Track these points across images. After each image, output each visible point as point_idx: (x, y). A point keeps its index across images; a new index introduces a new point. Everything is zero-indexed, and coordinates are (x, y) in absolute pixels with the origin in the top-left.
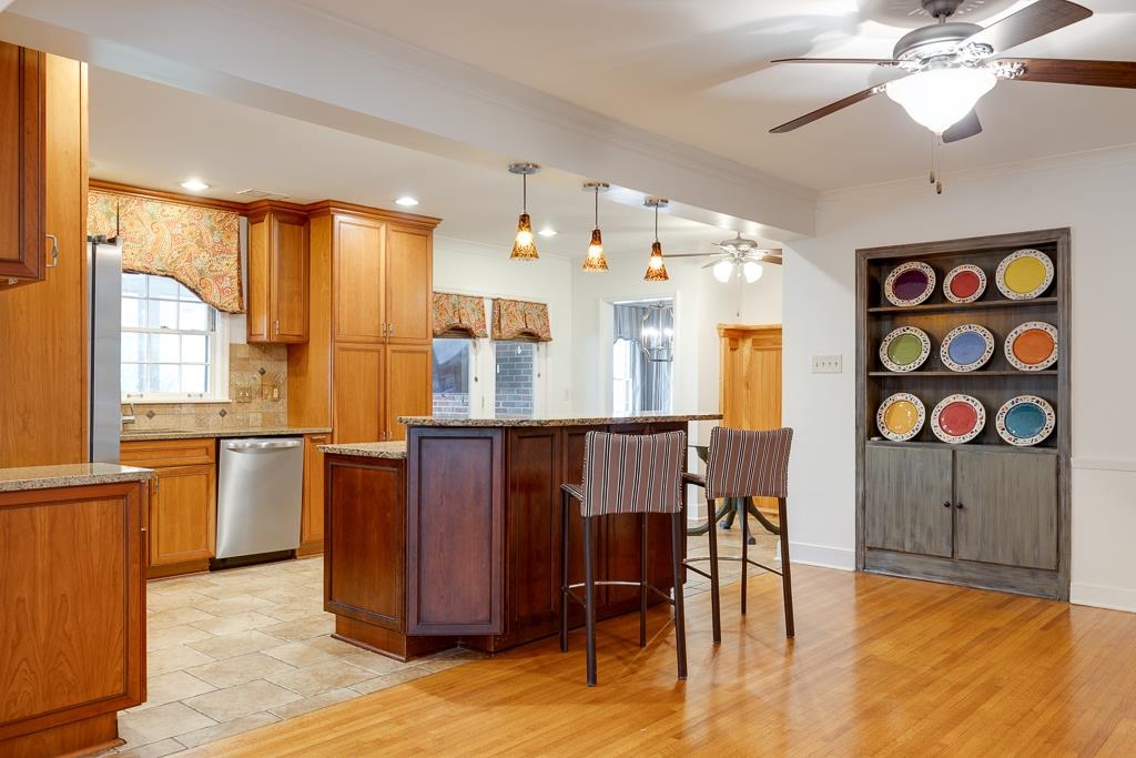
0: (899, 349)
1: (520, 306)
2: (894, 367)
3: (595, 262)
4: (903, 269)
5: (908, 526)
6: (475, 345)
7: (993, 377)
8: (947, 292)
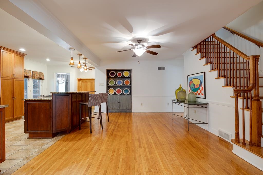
0: (111, 82)
1: (38, 73)
2: (110, 85)
3: (80, 67)
4: (111, 72)
5: (113, 106)
6: (29, 80)
7: (123, 86)
8: (117, 75)
